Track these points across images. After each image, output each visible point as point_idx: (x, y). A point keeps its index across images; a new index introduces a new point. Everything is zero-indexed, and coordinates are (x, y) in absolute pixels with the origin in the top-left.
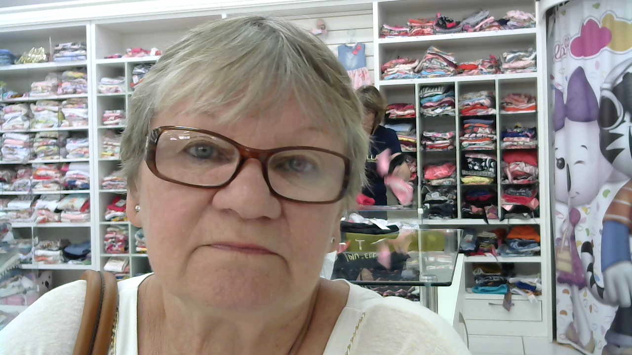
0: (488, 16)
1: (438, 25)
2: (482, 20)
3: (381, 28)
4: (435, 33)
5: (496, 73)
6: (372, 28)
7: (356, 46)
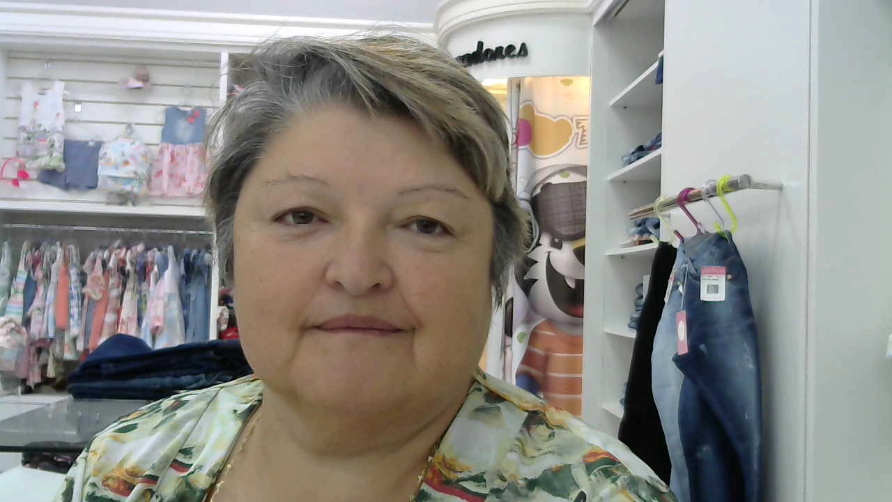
3: (231, 90)
6: (218, 88)
7: (192, 111)
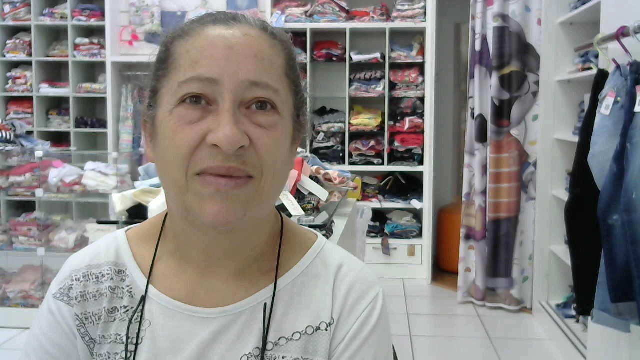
5: (387, 21)
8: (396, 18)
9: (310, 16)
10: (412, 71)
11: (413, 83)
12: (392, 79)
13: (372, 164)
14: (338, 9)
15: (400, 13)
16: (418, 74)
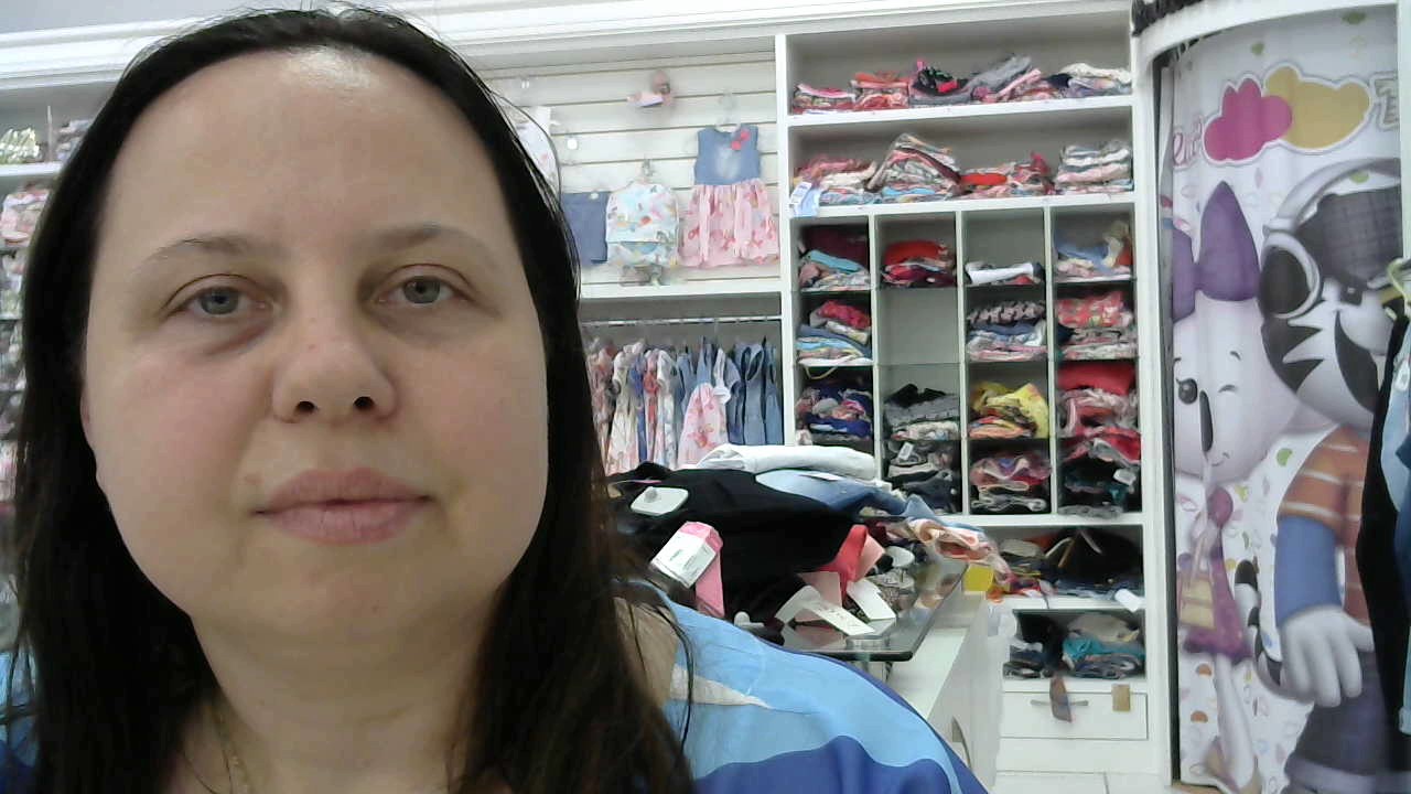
0: (1028, 67)
1: (918, 86)
2: (1015, 77)
3: (793, 93)
4: (911, 104)
5: (1045, 192)
6: (775, 92)
7: (738, 132)
8: (1067, 184)
9: (875, 189)
10: (1107, 300)
11: (1110, 326)
12: (1061, 319)
13: (1025, 511)
14: (935, 172)
15: (1076, 174)
16: (1122, 304)
